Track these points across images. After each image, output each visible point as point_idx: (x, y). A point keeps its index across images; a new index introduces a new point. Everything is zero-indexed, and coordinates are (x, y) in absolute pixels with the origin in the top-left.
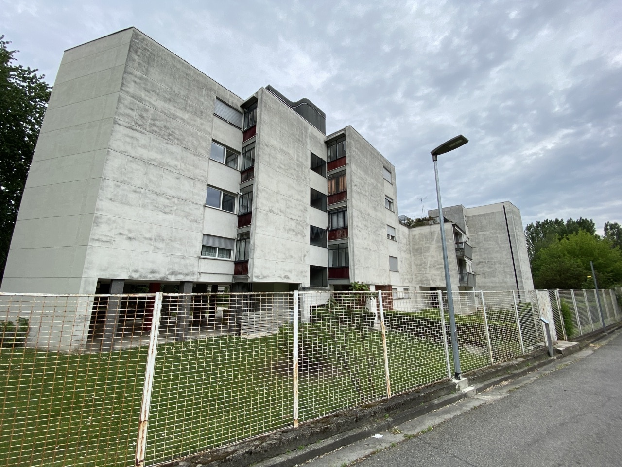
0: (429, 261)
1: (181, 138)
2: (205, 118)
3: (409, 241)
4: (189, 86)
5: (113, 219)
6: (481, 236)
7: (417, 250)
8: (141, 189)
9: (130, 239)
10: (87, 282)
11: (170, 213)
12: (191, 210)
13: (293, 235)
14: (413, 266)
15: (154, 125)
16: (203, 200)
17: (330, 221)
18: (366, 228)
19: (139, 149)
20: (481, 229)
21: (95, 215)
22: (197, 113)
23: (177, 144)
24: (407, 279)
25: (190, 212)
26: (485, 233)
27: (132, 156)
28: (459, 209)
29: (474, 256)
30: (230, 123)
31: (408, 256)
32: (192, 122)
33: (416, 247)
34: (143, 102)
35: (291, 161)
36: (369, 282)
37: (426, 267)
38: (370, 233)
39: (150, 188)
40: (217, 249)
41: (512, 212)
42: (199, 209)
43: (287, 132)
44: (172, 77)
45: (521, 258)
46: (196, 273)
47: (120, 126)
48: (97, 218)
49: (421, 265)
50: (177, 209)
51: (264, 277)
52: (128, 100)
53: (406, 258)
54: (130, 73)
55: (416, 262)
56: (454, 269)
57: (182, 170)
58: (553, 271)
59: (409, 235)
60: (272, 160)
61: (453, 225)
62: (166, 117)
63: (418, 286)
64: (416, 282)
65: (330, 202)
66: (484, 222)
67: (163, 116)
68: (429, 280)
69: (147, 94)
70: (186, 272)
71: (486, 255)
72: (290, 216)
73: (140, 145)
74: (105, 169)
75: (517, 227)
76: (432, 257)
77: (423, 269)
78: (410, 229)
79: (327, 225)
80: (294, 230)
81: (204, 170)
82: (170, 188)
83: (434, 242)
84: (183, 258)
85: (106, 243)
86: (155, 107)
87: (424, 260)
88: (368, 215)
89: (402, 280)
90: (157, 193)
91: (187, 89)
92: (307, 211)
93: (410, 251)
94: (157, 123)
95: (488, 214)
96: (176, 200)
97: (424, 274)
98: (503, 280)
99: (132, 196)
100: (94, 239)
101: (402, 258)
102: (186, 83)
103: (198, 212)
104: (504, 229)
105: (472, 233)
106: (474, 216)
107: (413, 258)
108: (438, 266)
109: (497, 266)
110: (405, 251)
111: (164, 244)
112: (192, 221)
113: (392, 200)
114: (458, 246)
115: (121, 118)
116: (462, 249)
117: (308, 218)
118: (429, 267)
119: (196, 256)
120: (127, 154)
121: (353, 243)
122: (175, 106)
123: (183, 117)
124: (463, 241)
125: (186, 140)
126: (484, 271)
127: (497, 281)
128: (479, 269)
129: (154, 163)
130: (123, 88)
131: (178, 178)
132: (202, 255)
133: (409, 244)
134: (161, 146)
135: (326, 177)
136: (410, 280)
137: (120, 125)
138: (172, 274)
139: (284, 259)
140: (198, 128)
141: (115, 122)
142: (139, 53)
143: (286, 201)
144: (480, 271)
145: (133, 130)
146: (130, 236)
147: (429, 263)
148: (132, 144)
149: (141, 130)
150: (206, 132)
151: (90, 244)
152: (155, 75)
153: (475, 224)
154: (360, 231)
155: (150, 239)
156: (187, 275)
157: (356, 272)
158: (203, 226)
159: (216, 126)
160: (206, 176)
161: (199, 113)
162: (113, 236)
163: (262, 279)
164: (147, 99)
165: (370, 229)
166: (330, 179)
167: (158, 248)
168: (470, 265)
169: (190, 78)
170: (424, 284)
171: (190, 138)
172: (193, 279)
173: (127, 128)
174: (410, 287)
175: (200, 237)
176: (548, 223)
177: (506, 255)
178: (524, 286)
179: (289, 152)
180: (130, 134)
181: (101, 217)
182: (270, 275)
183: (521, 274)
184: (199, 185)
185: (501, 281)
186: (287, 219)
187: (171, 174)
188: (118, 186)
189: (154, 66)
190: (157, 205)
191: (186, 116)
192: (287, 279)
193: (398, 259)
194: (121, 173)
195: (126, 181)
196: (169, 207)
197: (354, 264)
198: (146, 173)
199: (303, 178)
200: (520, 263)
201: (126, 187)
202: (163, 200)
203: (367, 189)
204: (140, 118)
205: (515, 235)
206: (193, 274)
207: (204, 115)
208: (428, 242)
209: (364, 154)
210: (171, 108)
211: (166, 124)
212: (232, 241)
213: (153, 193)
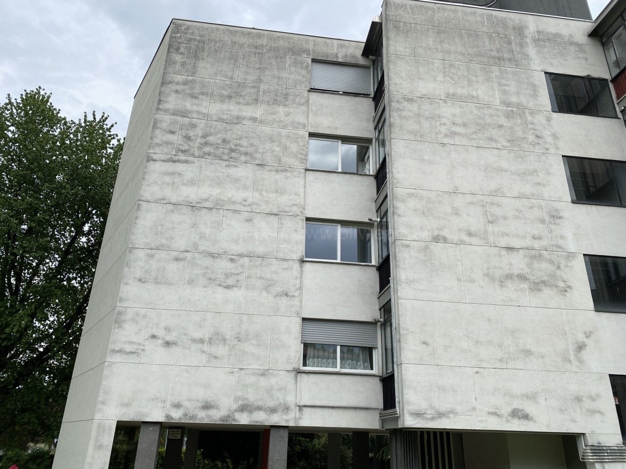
1: (250, 150)
2: (294, 102)
4: (260, 63)
5: (143, 311)
8: (187, 254)
9: (168, 344)
10: (101, 428)
11: (237, 286)
12: (276, 273)
13: (522, 290)
15: (206, 144)
16: (300, 250)
19: (183, 188)
21: (117, 309)
22: (279, 99)
23: (245, 162)
25: (275, 277)
27: (173, 202)
30: (346, 93)
32: (270, 118)
34: (189, 115)
35: (485, 111)
39: (201, 248)
40: (339, 348)
42: (291, 269)
43: (463, 54)
44: (233, 61)
46: (293, 407)
47: (156, 162)
48: (120, 313)
50: (249, 277)
51: (441, 415)
52: (166, 120)
54: (170, 82)
57: (256, 204)
60: (426, 125)
62: (225, 125)
67: (220, 125)
69: (195, 101)
70: (271, 404)
72: (503, 242)
73: (185, 182)
74: (133, 234)
80: (522, 278)
81: (297, 194)
82: (236, 241)
84: (263, 375)
85: (131, 356)
86: (206, 116)
90: (213, 256)
91: (258, 69)
92: (560, 218)
94: (211, 139)
96: (246, 260)
99: (173, 268)
100: (113, 351)
102: (256, 59)
103: (288, 275)
111: (227, 348)
112: (278, 295)
115: (157, 150)
117: (569, 235)
119: (290, 368)
120: (165, 202)
122: (239, 103)
123: (254, 115)
125: (261, 150)
129: (207, 204)
130: (161, 107)
131: (249, 220)
132: (305, 365)
134: (218, 174)
137: (155, 160)
138: (243, 409)
139: (501, 360)
140: (282, 124)
141: (150, 159)
142: (182, 50)
143: (483, 206)
145: (174, 162)
146: (168, 338)
148: (173, 183)
149: (187, 158)
150: (297, 125)
151: (108, 359)
152: (206, 70)
155: (202, 341)
156: (273, 410)
158: (301, 302)
159: (314, 108)
160: (302, 202)
161: (282, 98)
162: (141, 341)
163: (433, 419)
164: (195, 108)
167: (216, 357)
169: (263, 50)
171: (268, 145)
172: (287, 421)
173: (166, 161)
175: (296, 325)
179: (475, 94)
180: (170, 170)
181: (125, 312)
182: (459, 408)
184: (288, 223)
186: (494, 251)
187: (236, 215)
188: (152, 256)
189: (205, 57)
190: (213, 277)
191: (258, 112)
192: (525, 422)
194: (156, 234)
195: (163, 246)
196: (235, 274)
198: (194, 225)
199: (531, 138)
201: (163, 255)
202: (223, 265)
204: (185, 140)
206: (287, 409)
207: (291, 98)
210: (232, 108)
211: (224, 136)
212: (370, 327)
213: (206, 256)
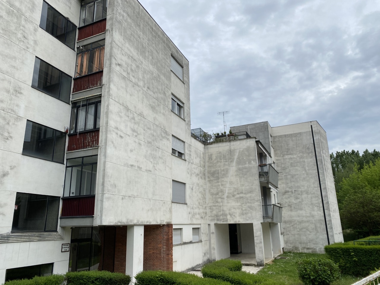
0: (227, 189)
3: (204, 162)
6: (288, 160)
7: (213, 174)
14: (208, 196)
17: (75, 118)
18: (135, 134)
20: (287, 152)
24: (199, 214)
26: (292, 157)
28: (265, 126)
29: (281, 185)
31: (201, 182)
33: (213, 170)
36: (131, 221)
37: (223, 196)
38: (142, 143)
41: (319, 133)
45: (329, 187)
49: (217, 194)
53: (198, 184)
55: (212, 191)
56: (256, 199)
58: (357, 202)
59: (204, 154)
61: (256, 142)
63: (212, 224)
64: (210, 218)
65: (77, 89)
66: (291, 144)
68: (226, 215)
71: (293, 183)
75: (324, 151)
76: (231, 183)
77: (219, 200)
78: (206, 146)
79: (68, 126)
83: (234, 164)
87: (222, 187)
88: (141, 115)
89: (190, 215)
93: (204, 175)
95: (295, 135)
97: (220, 206)
98: (310, 213)
101: (193, 184)
104: (312, 152)
105: (278, 157)
106: (280, 136)
107: (208, 185)
108: (238, 196)
109: (304, 196)
110: (198, 175)
113: (183, 104)
114: (262, 169)
116: (267, 173)
117: (23, 106)
118: (228, 197)
121: (105, 156)
124: (268, 163)
126: (290, 202)
127: (304, 215)
128: (285, 201)
133: (204, 166)
135: (74, 50)
136: (203, 215)
144: (286, 202)
147: (227, 192)
153: (281, 146)
154: (121, 137)
157: (106, 204)
165: (141, 137)
166: (80, 52)
168: (276, 195)
170: (221, 220)
174: (202, 225)
176: (346, 154)
177: (314, 183)
178: (332, 219)
183: (329, 206)
185: (308, 215)
193: (187, 186)
197: (103, 190)
200: (328, 193)
203: (141, 77)
205: (323, 159)
208: (227, 163)
209: (139, 26)
